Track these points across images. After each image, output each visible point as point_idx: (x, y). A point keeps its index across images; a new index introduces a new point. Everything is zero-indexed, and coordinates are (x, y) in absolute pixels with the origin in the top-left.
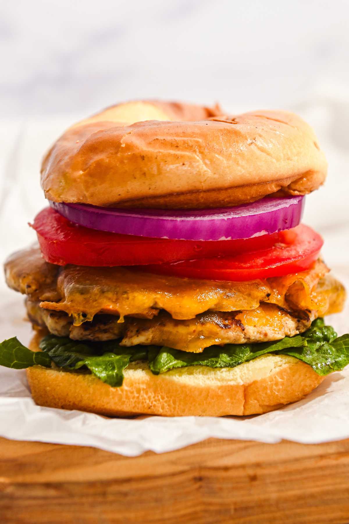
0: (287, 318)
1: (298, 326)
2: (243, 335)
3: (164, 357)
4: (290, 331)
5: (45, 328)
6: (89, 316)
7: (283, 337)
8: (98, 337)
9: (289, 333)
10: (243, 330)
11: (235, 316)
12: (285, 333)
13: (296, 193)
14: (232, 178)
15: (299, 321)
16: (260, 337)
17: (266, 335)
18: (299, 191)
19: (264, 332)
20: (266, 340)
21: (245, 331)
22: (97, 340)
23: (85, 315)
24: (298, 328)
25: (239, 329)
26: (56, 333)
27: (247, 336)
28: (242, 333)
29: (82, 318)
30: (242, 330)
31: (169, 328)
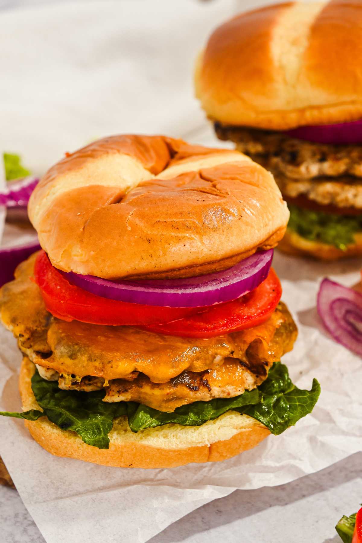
0: (247, 373)
1: (256, 381)
2: (209, 395)
3: (141, 414)
4: (249, 386)
5: (37, 373)
6: (77, 378)
7: (243, 392)
8: (84, 389)
9: (248, 388)
10: (210, 391)
11: (203, 377)
12: (245, 388)
13: (268, 247)
14: (224, 252)
15: (257, 377)
16: (224, 396)
17: (229, 394)
18: (270, 246)
19: (227, 391)
20: (228, 397)
21: (211, 392)
22: (82, 390)
23: (73, 376)
24: (256, 382)
25: (206, 390)
26: (46, 378)
27: (213, 395)
28: (209, 393)
29: (71, 378)
30: (208, 391)
31: (147, 389)
